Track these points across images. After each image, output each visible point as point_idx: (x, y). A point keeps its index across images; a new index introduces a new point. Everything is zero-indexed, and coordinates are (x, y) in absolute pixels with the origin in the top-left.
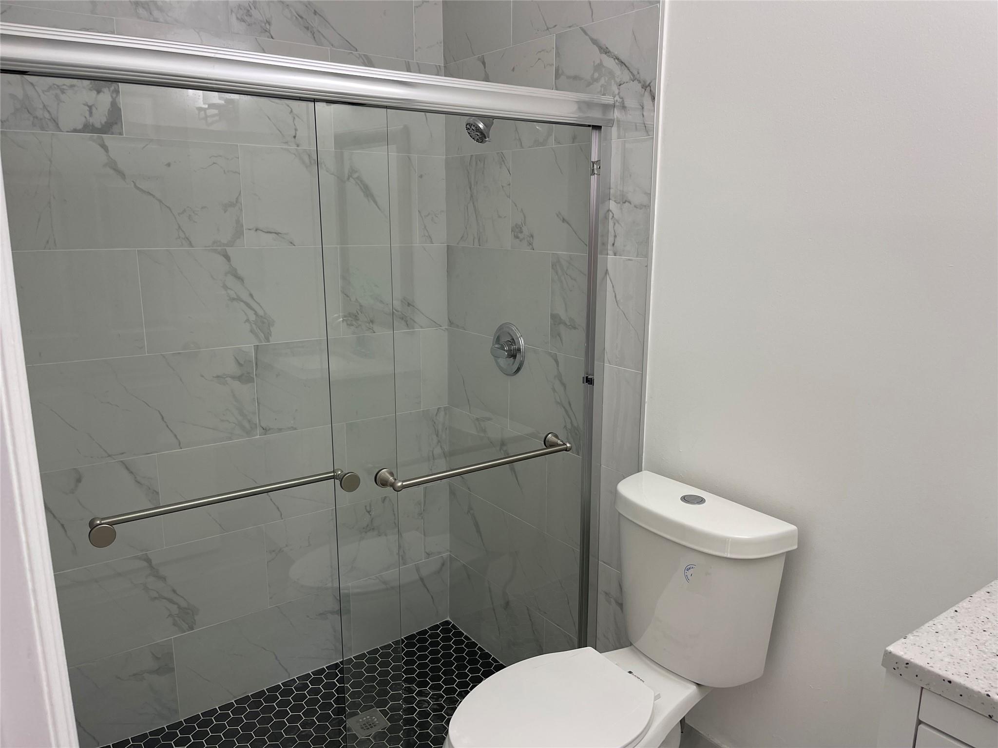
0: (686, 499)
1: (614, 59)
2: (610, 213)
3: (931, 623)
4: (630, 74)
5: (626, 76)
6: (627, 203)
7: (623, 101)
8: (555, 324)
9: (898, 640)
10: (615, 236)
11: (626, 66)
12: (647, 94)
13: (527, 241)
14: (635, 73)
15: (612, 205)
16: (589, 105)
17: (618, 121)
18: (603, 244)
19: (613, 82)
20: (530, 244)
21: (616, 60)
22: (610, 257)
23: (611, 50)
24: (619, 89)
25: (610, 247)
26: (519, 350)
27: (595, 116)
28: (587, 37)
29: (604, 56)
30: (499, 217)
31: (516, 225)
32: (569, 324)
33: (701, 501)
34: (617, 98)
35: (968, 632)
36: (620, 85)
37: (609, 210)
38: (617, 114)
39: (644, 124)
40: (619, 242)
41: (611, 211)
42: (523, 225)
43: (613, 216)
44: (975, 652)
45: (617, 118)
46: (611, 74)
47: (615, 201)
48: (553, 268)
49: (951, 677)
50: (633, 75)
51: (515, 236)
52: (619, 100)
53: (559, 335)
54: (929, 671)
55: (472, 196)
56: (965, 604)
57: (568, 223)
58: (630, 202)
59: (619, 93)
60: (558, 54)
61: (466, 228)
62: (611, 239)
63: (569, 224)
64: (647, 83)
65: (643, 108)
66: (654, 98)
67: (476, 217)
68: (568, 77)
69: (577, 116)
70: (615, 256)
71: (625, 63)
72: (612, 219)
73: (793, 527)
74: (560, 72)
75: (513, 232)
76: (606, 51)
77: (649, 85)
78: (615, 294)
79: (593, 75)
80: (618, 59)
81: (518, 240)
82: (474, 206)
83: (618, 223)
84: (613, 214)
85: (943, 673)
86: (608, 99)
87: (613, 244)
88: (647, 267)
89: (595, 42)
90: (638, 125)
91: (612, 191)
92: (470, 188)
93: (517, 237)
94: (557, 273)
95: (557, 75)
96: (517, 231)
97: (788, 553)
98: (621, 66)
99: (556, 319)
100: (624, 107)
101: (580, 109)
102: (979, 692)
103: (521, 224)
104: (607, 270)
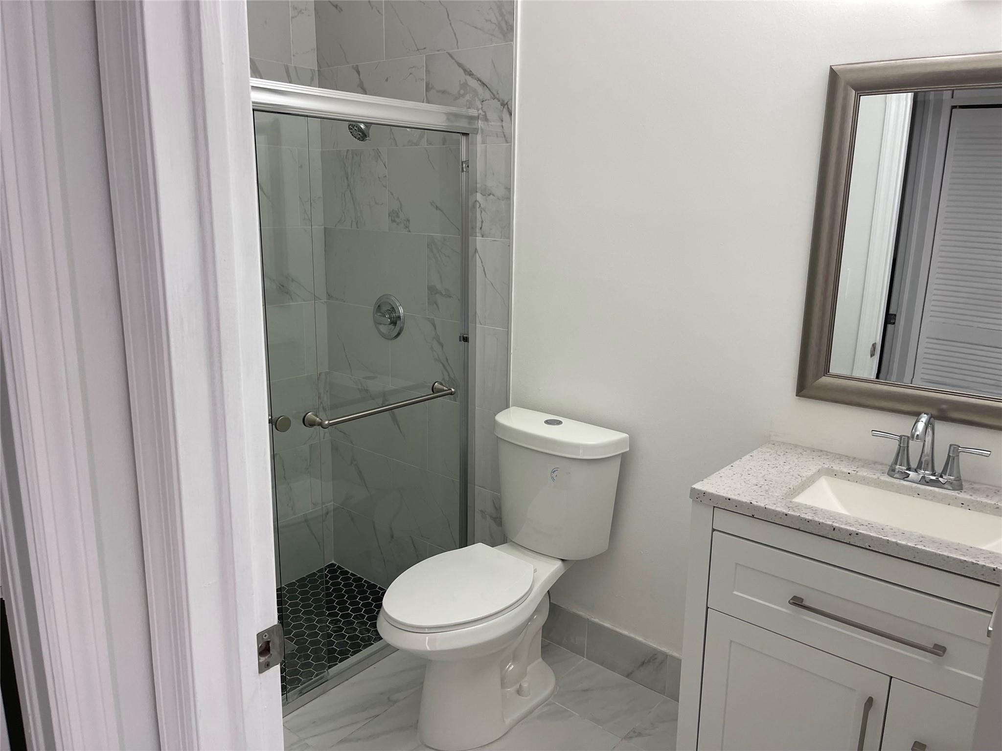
0: (547, 422)
1: (477, 81)
2: (477, 203)
3: (717, 473)
4: (491, 94)
5: (487, 95)
6: (491, 196)
7: (486, 114)
8: (432, 294)
9: (699, 482)
10: (482, 222)
11: (487, 87)
12: (505, 110)
13: (404, 225)
14: (495, 93)
15: (479, 197)
16: (457, 116)
17: (482, 129)
18: (472, 228)
19: (477, 99)
20: (407, 227)
21: (479, 82)
22: (479, 238)
23: (475, 74)
24: (482, 104)
25: (478, 230)
26: (399, 317)
27: (463, 125)
28: (454, 61)
29: (468, 78)
30: (376, 203)
31: (393, 211)
32: (444, 294)
33: (560, 423)
34: (480, 111)
35: (740, 475)
36: (483, 101)
37: (476, 201)
38: (480, 124)
39: (504, 133)
40: (486, 226)
41: (478, 202)
42: (400, 210)
43: (480, 206)
44: (744, 484)
45: (481, 127)
46: (475, 91)
47: (481, 194)
48: (428, 247)
49: (730, 497)
50: (494, 95)
51: (392, 220)
52: (482, 113)
53: (436, 303)
54: (717, 495)
55: (348, 185)
56: (737, 462)
57: (440, 209)
58: (493, 195)
59: (482, 108)
60: (428, 72)
61: (344, 213)
62: (479, 224)
63: (442, 211)
64: (506, 102)
65: (502, 121)
66: (511, 114)
67: (354, 204)
68: (438, 92)
69: (446, 124)
70: (483, 237)
71: (487, 84)
72: (479, 208)
73: (625, 435)
74: (430, 86)
75: (390, 217)
76: (471, 74)
77: (507, 103)
78: (484, 268)
79: (460, 91)
80: (480, 81)
81: (395, 223)
82: (351, 194)
83: (485, 211)
84: (480, 204)
85: (725, 495)
86: (473, 112)
87: (481, 228)
88: (510, 246)
89: (460, 65)
90: (498, 133)
91: (478, 186)
92: (347, 178)
93: (393, 221)
94: (432, 252)
95: (428, 89)
96: (394, 216)
97: (623, 454)
98: (483, 86)
99: (432, 290)
100: (486, 119)
101: (448, 119)
102: (746, 502)
103: (397, 210)
104: (476, 249)
